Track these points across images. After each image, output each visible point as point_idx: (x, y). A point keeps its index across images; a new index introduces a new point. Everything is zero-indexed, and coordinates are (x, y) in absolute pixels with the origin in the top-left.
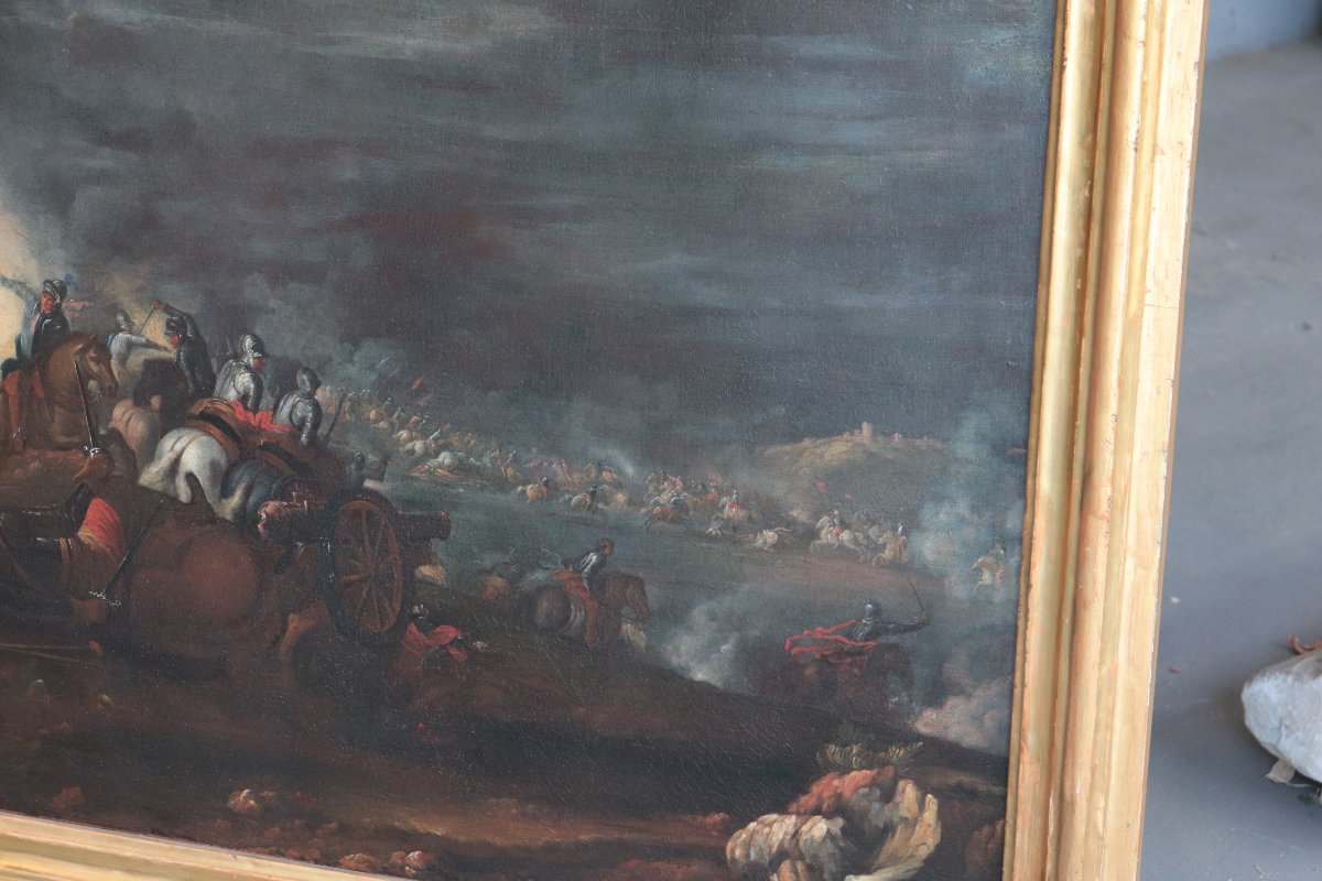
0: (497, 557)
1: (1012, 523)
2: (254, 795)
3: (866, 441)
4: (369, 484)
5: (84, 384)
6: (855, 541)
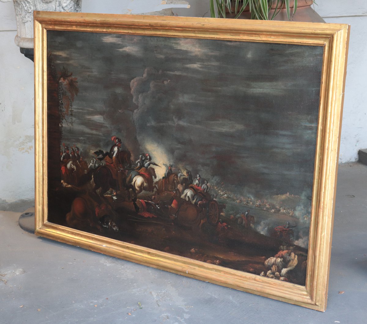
0: (233, 212)
1: (309, 210)
2: (194, 250)
3: (288, 196)
4: (214, 199)
5: (174, 182)
6: (286, 212)
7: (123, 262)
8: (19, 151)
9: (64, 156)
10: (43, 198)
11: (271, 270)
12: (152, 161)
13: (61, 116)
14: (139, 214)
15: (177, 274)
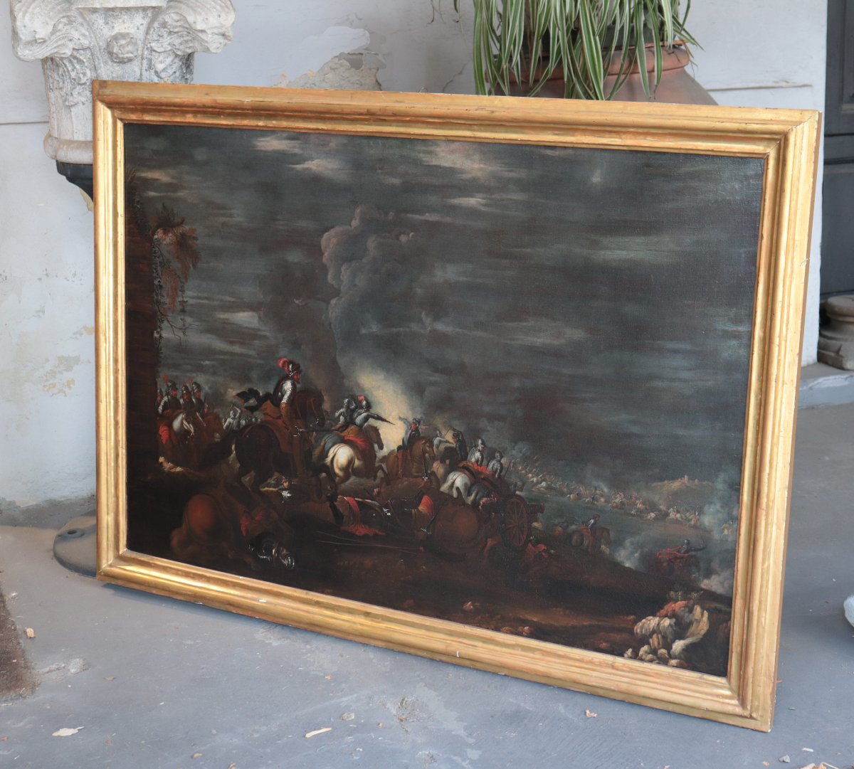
0: (560, 520)
1: (735, 513)
2: (472, 604)
3: (686, 482)
4: (517, 493)
5: (424, 455)
6: (681, 517)
7: (308, 636)
8: (44, 391)
9: (165, 402)
10: (117, 497)
11: (649, 644)
12: (374, 411)
13: (159, 313)
14: (342, 528)
15: (432, 660)
